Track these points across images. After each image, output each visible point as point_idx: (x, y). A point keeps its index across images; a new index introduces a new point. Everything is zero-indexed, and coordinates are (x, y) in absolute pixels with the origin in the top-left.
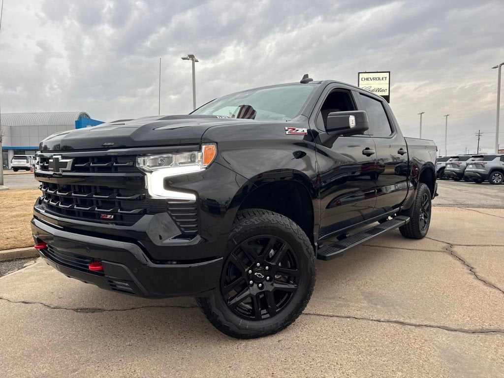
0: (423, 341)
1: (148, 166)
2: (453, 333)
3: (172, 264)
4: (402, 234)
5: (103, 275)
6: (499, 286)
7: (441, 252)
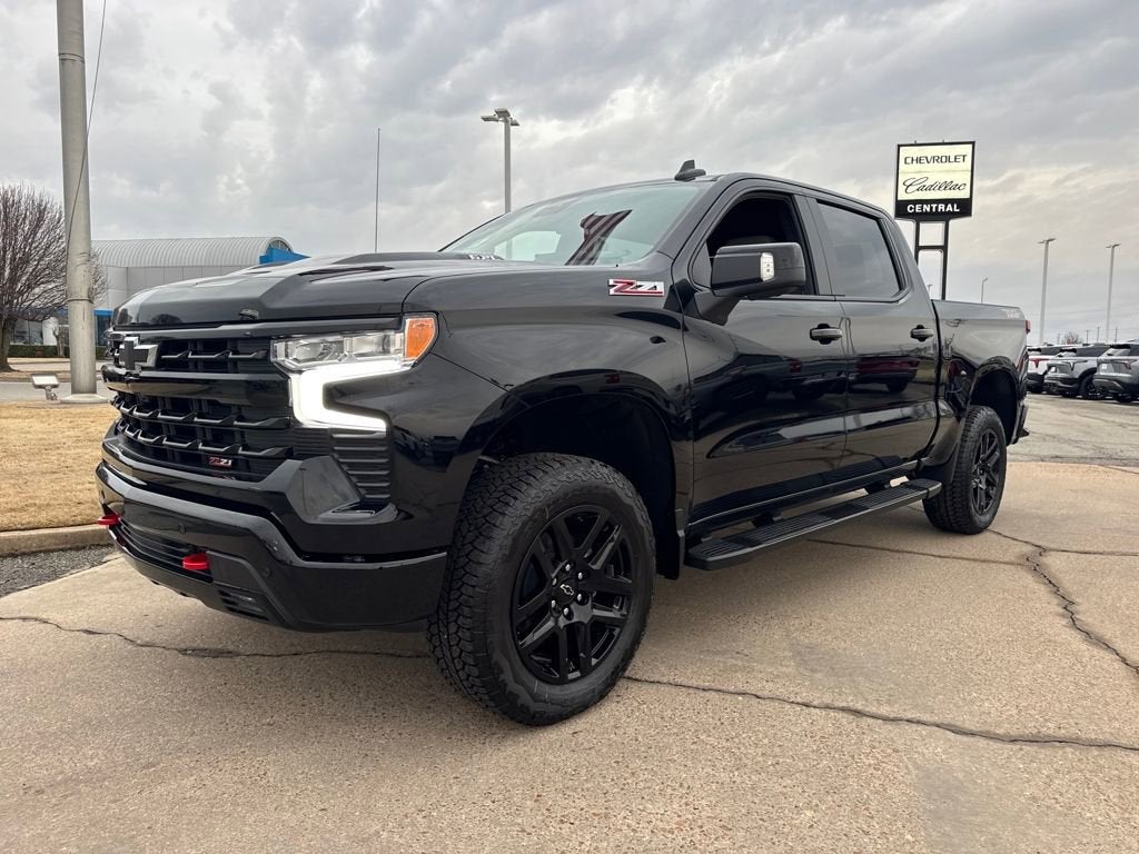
0: (889, 751)
1: (296, 360)
2: (965, 739)
3: (353, 562)
4: (932, 522)
5: (210, 580)
6: (1119, 645)
7: (1012, 564)
